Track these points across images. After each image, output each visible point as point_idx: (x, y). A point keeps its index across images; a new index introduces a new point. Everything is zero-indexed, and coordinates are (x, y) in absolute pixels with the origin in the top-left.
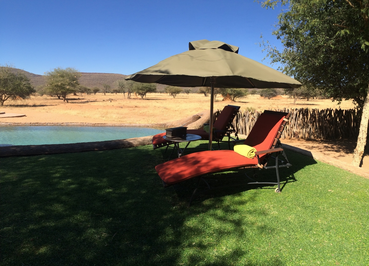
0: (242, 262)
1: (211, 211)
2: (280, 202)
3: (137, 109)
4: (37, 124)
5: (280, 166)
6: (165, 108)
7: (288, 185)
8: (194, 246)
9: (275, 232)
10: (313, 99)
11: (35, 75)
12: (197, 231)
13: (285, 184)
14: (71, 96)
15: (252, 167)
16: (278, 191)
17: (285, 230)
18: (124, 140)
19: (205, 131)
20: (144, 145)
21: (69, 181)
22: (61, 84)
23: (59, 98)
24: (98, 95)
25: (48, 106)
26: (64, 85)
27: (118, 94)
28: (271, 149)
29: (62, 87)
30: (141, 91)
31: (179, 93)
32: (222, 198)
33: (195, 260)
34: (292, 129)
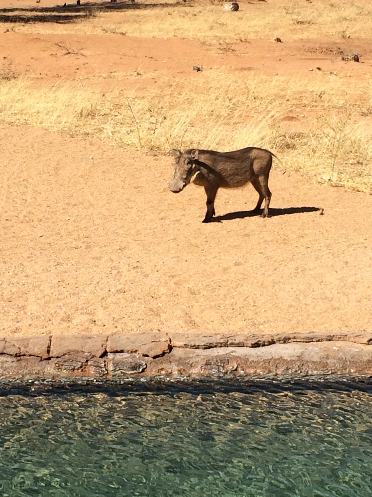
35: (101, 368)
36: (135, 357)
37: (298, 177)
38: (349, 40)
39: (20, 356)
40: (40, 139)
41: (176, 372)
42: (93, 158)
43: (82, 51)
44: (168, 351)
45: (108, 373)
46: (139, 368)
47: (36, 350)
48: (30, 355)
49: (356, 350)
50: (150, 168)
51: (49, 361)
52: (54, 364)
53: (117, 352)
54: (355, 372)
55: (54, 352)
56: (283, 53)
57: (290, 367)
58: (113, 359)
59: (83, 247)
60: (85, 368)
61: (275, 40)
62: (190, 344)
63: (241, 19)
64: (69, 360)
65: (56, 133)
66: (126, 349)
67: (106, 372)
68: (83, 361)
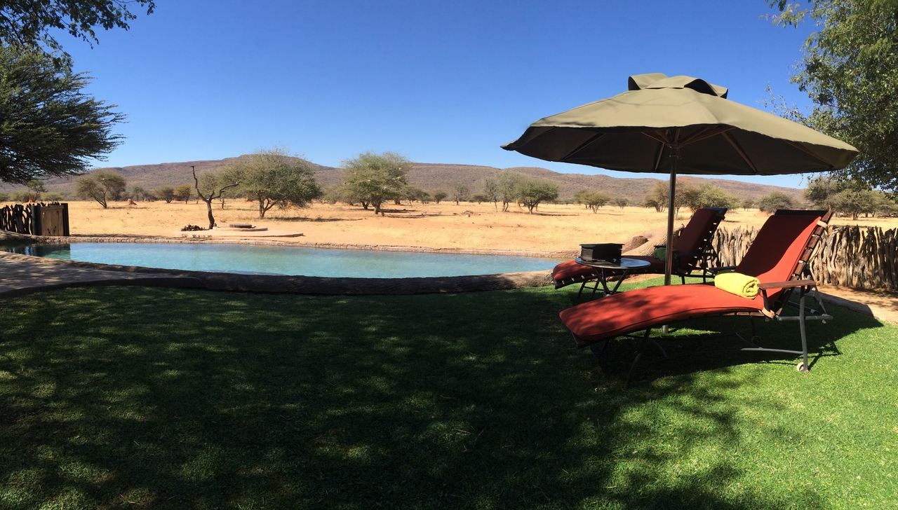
0: (733, 488)
1: (670, 399)
2: (809, 389)
3: (520, 230)
4: (327, 246)
5: (808, 318)
6: (576, 229)
7: (821, 361)
8: (636, 455)
9: (802, 441)
10: (867, 216)
11: (322, 168)
12: (642, 431)
13: (816, 358)
14: (389, 205)
15: (752, 314)
16: (803, 368)
17: (823, 439)
18: (498, 275)
19: (658, 258)
20: (535, 285)
21: (393, 341)
22: (372, 181)
23: (366, 208)
24: (444, 205)
25: (344, 221)
26: (377, 183)
27: (482, 203)
28: (790, 280)
29: (373, 186)
30: (528, 199)
31: (604, 205)
32: (692, 375)
33: (637, 481)
34: (825, 267)
63: (470, 219)
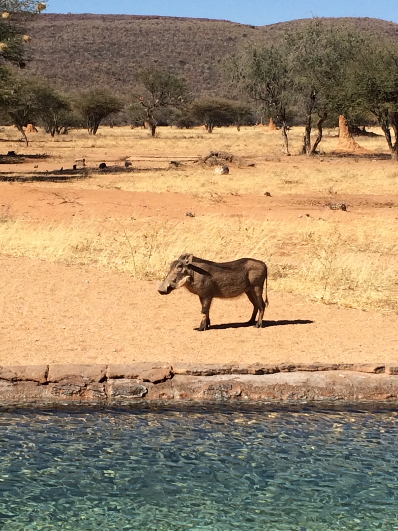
35: (101, 392)
36: (135, 382)
37: (291, 296)
38: (336, 196)
39: (16, 381)
40: (36, 268)
41: (178, 397)
42: (88, 282)
43: (77, 201)
44: (170, 377)
45: (107, 397)
46: (140, 393)
47: (33, 375)
48: (27, 380)
49: (363, 377)
50: (145, 290)
51: (47, 386)
52: (51, 388)
53: (116, 377)
54: (363, 398)
55: (51, 377)
56: (273, 204)
57: (296, 392)
58: (113, 384)
59: (79, 350)
60: (83, 393)
61: (265, 194)
62: (192, 371)
63: (231, 179)
64: (67, 384)
65: (53, 264)
66: (126, 374)
67: (106, 396)
68: (82, 385)
